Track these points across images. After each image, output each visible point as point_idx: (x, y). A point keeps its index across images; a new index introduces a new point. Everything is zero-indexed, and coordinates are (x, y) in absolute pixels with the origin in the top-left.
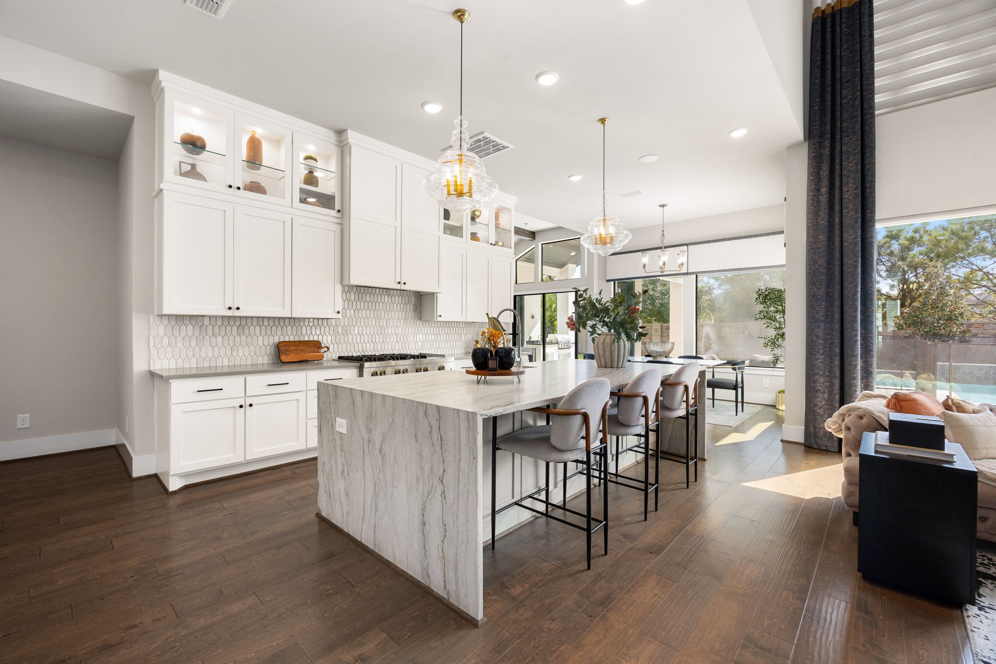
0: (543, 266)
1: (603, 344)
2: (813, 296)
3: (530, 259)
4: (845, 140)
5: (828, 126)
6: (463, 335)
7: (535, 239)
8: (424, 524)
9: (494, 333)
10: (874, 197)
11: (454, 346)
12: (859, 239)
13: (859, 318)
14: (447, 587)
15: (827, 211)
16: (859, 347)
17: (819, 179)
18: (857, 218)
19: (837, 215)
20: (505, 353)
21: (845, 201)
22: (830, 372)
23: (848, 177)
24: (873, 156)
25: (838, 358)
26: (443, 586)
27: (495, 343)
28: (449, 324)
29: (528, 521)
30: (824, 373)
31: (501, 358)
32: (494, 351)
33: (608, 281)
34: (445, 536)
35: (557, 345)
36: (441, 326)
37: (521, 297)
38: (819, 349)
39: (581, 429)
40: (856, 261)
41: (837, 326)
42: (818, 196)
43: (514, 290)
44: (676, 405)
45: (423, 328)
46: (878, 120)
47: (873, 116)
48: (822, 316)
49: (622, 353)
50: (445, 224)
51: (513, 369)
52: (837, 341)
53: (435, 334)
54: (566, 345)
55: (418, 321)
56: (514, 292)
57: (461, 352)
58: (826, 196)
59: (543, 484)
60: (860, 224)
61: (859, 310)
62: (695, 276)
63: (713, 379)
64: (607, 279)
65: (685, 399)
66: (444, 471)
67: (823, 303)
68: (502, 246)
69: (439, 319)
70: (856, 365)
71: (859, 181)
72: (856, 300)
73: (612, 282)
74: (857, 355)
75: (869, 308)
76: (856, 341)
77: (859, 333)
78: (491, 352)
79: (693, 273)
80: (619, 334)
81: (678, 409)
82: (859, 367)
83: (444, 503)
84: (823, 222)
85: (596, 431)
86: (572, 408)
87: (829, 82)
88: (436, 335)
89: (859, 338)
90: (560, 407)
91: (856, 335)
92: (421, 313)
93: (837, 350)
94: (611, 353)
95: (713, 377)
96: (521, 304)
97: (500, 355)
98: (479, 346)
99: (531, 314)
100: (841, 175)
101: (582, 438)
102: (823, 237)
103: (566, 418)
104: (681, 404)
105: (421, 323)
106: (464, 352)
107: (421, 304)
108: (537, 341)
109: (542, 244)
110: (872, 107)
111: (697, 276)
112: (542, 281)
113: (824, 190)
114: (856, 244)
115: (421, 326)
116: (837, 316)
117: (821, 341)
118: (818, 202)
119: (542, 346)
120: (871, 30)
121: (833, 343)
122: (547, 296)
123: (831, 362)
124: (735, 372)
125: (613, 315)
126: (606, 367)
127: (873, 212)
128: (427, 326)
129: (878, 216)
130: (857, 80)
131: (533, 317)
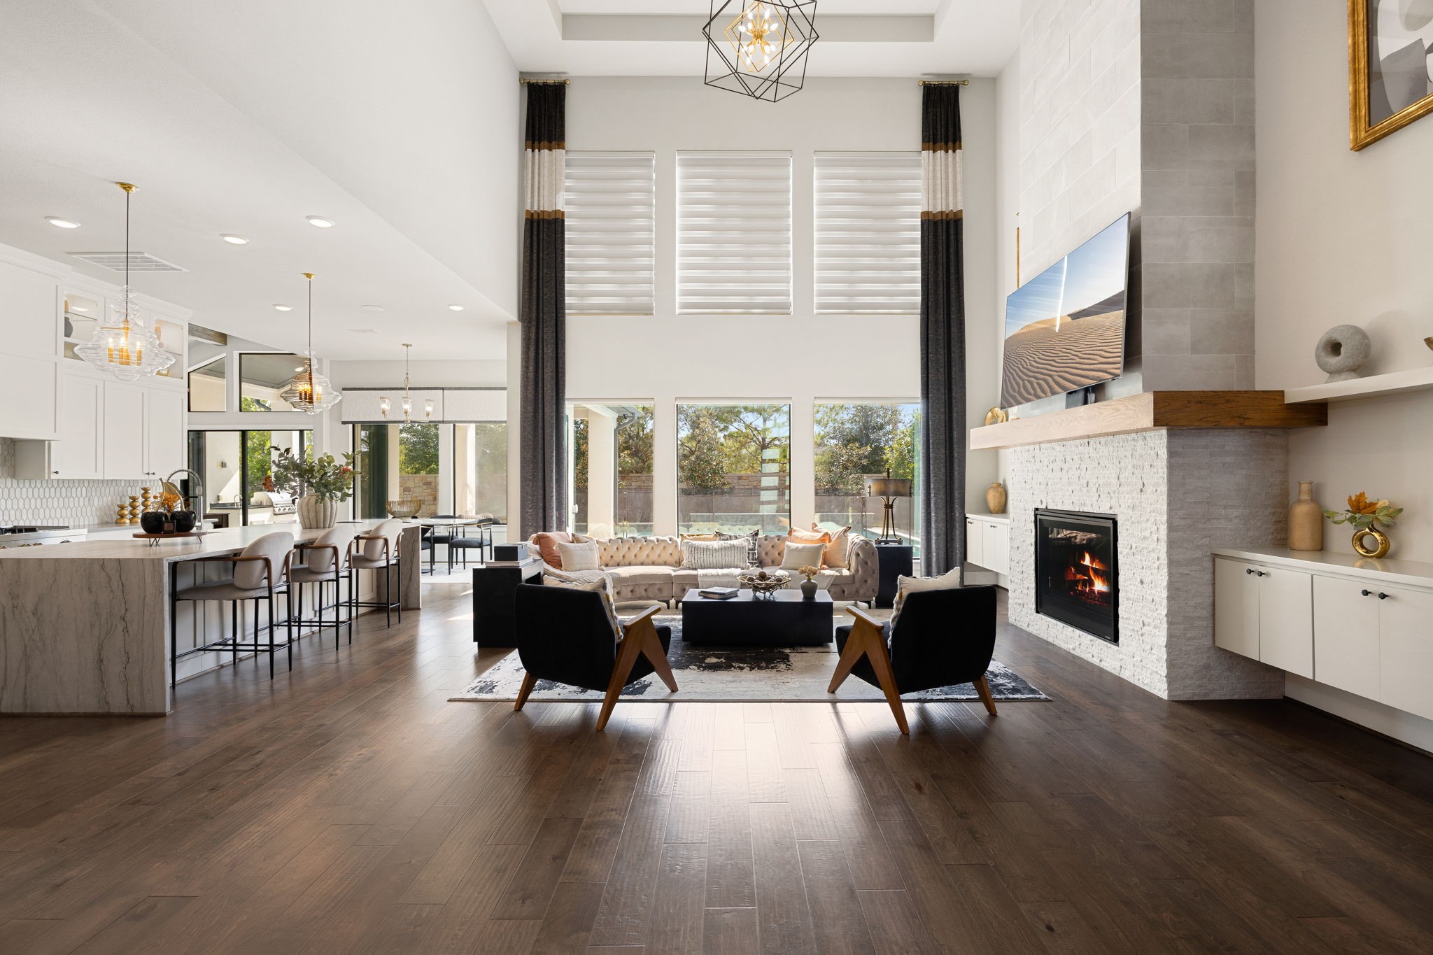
0: (243, 383)
1: (308, 504)
2: (524, 458)
3: (216, 370)
4: (545, 329)
5: (534, 315)
6: (96, 499)
7: (226, 344)
8: (102, 661)
9: (169, 497)
10: (565, 380)
11: (79, 515)
12: (554, 414)
13: (554, 477)
14: (131, 702)
15: (533, 387)
16: (555, 501)
17: (528, 358)
18: (552, 396)
19: (540, 391)
20: (183, 516)
21: (545, 381)
22: (536, 523)
23: (547, 361)
24: (564, 348)
25: (541, 511)
26: (126, 703)
27: (169, 507)
28: (70, 483)
29: (213, 669)
30: (532, 524)
31: (178, 521)
32: (169, 515)
33: (344, 423)
34: (128, 662)
35: (272, 509)
36: (53, 486)
37: (198, 434)
38: (529, 504)
39: (263, 572)
40: (552, 431)
41: (540, 484)
42: (527, 373)
43: (189, 422)
44: (376, 556)
45: (18, 490)
46: (567, 318)
47: (563, 315)
48: (531, 476)
49: (329, 513)
50: (66, 343)
51: (194, 530)
52: (541, 497)
53: (42, 497)
54: (287, 508)
55: (9, 481)
56: (189, 424)
57: (91, 523)
58: (532, 374)
59: (229, 635)
60: (555, 402)
61: (554, 471)
62: (452, 425)
63: (464, 539)
64: (344, 420)
65: (385, 551)
66: (127, 610)
67: (531, 465)
68: (166, 375)
69: (54, 476)
70: (552, 516)
71: (554, 366)
72: (552, 463)
73: (351, 426)
74: (553, 508)
75: (561, 470)
76: (552, 497)
77: (554, 489)
78: (166, 516)
79: (449, 422)
80: (324, 495)
81: (379, 560)
82: (555, 517)
83: (126, 635)
84: (531, 396)
85: (279, 574)
86: (256, 555)
87: (535, 278)
88: (44, 500)
89: (554, 494)
90: (243, 555)
91: (552, 492)
92: (14, 467)
93: (541, 505)
94: (316, 514)
95: (464, 537)
96: (198, 445)
97: (178, 518)
98: (151, 510)
99: (220, 461)
100: (543, 358)
101: (265, 578)
102: (530, 408)
103: (247, 563)
104: (381, 555)
105: (15, 482)
106: (96, 522)
107: (14, 454)
108: (233, 504)
109: (240, 354)
110: (563, 308)
111: (454, 425)
112: (240, 411)
113: (531, 368)
114: (552, 417)
115: (15, 486)
116: (540, 476)
117: (530, 497)
118: (527, 378)
119: (241, 511)
120: (563, 245)
121: (538, 499)
122: (250, 434)
123: (537, 515)
124: (480, 530)
125: (318, 476)
126: (311, 528)
127: (564, 393)
128: (27, 486)
129: (567, 395)
130: (553, 283)
131: (223, 465)
